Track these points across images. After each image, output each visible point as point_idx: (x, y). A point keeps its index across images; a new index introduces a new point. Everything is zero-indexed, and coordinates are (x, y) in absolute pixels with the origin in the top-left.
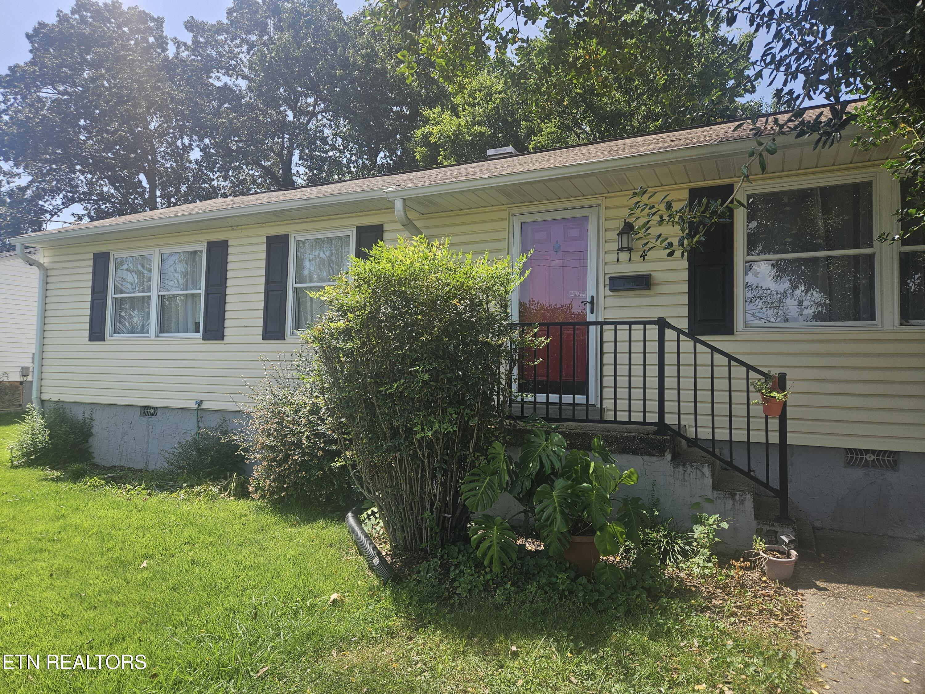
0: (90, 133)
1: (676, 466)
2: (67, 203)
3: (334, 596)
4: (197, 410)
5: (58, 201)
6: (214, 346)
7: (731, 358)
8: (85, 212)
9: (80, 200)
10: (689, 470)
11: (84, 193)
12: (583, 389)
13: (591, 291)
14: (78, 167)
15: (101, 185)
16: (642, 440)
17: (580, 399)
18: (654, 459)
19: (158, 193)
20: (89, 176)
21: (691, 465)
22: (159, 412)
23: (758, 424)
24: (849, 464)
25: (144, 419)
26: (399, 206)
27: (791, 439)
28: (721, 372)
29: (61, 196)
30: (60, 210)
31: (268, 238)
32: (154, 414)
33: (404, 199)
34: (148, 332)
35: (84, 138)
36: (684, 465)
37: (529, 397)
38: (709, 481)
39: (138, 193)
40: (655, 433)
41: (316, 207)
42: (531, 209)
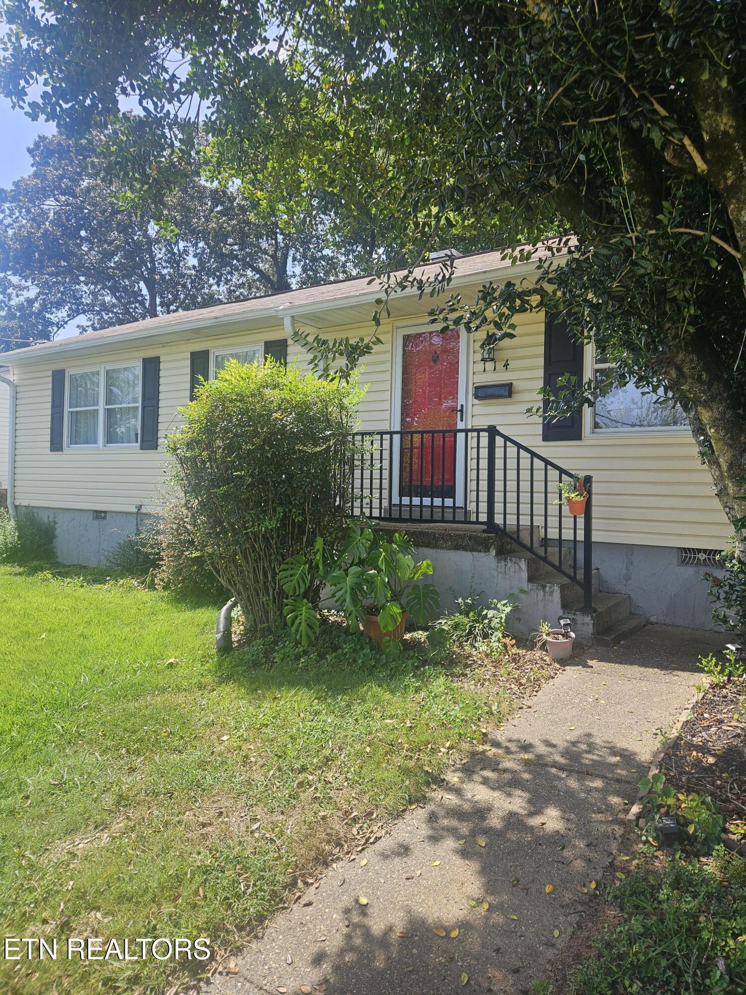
0: (91, 243)
1: (499, 561)
2: (71, 316)
3: (172, 660)
4: (137, 513)
5: (63, 313)
6: (150, 455)
7: (547, 462)
8: (89, 323)
9: (84, 312)
10: (509, 564)
11: (87, 305)
12: (452, 494)
13: (461, 400)
14: (82, 278)
15: (102, 295)
16: (470, 538)
17: (449, 502)
18: (482, 554)
19: (158, 300)
20: (92, 287)
21: (511, 560)
22: (108, 516)
23: (568, 522)
24: (684, 562)
25: (96, 522)
26: (287, 322)
27: (596, 537)
28: (539, 475)
29: (67, 308)
30: (66, 323)
31: (192, 354)
32: (104, 518)
33: (293, 317)
34: (95, 442)
35: (86, 249)
36: (505, 560)
37: (406, 500)
38: (525, 575)
39: (138, 301)
40: (484, 531)
41: (225, 325)
42: (410, 322)
